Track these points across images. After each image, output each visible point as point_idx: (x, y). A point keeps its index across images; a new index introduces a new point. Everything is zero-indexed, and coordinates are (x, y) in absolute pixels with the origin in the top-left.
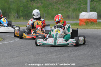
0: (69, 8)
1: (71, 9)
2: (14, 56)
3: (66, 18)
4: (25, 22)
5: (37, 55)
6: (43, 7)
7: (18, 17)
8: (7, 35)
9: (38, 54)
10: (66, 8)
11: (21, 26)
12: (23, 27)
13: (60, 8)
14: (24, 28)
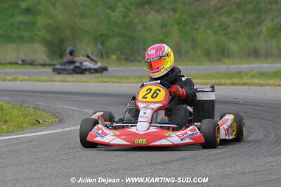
0: (259, 24)
1: (264, 29)
2: (91, 170)
3: (249, 55)
4: (123, 68)
5: (162, 167)
6: (179, 23)
7: (104, 53)
8: (71, 107)
9: (165, 162)
10: (247, 24)
11: (113, 80)
12: (118, 84)
13: (229, 26)
14: (121, 84)
